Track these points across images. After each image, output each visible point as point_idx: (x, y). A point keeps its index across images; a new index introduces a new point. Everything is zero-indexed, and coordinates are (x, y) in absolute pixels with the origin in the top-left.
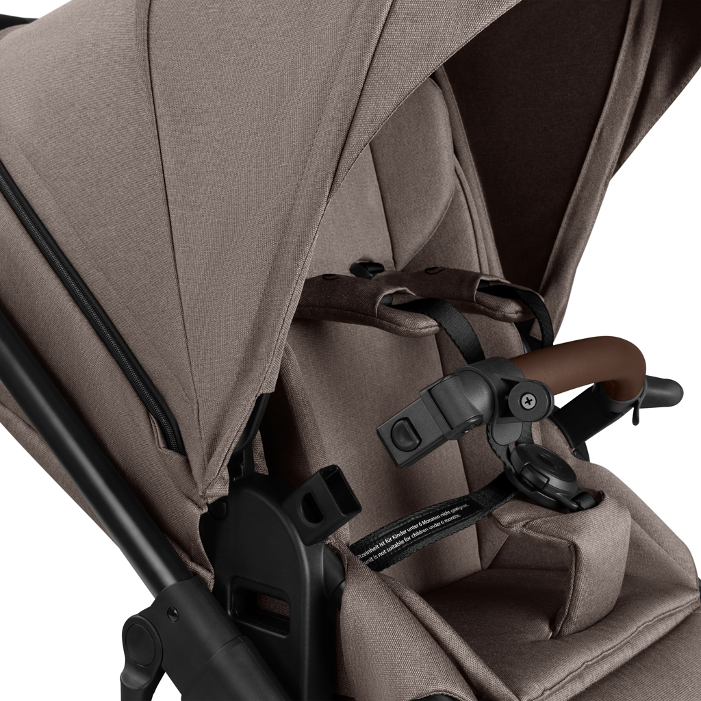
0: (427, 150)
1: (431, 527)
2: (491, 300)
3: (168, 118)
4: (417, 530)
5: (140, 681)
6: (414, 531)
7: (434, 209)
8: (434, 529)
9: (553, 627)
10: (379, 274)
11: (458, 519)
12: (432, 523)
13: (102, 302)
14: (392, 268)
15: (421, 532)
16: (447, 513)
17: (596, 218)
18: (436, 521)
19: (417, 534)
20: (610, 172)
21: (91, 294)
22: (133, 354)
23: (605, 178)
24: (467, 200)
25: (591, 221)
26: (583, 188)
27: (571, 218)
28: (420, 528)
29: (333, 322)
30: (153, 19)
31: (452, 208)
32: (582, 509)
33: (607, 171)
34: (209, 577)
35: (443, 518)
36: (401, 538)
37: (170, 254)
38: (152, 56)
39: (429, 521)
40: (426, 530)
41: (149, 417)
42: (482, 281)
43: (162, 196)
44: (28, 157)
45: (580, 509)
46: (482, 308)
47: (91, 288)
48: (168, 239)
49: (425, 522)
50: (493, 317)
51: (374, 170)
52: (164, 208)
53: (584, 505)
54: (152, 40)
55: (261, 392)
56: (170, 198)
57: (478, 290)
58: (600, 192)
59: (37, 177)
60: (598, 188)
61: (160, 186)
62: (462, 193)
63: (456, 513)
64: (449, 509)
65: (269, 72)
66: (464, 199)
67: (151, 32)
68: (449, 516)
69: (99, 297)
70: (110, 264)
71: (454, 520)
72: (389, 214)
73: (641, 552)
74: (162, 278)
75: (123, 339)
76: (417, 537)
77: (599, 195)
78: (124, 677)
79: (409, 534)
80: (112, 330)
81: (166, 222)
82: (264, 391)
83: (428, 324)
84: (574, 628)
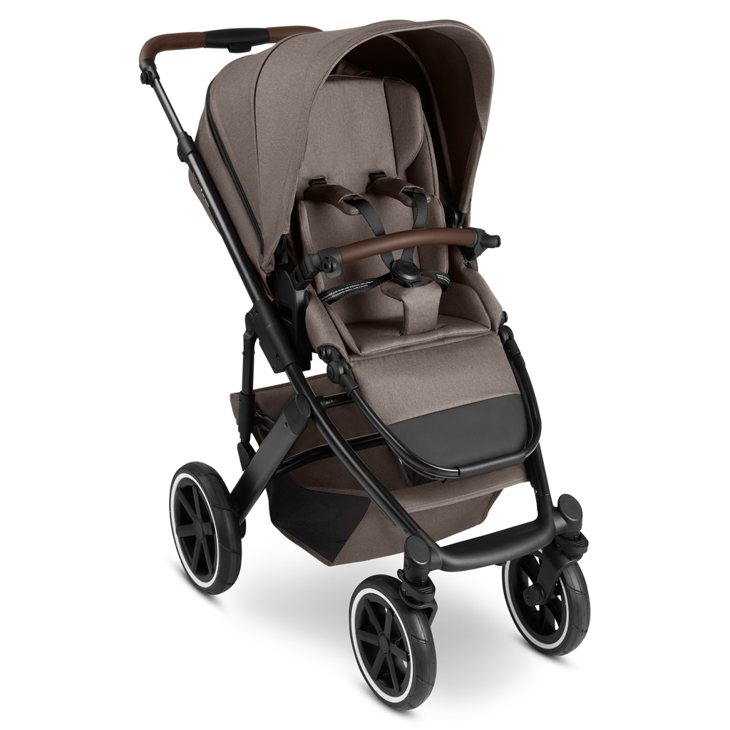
0: (410, 121)
2: (404, 197)
3: (259, 128)
4: (348, 289)
8: (356, 289)
9: (400, 332)
12: (355, 287)
14: (394, 174)
15: (350, 290)
18: (358, 286)
28: (350, 288)
31: (422, 149)
32: (413, 287)
34: (272, 300)
35: (361, 286)
36: (341, 291)
37: (258, 179)
38: (256, 103)
40: (352, 289)
42: (405, 188)
46: (401, 200)
48: (258, 173)
49: (352, 286)
50: (405, 204)
51: (390, 128)
52: (257, 161)
53: (414, 285)
55: (282, 233)
56: (259, 158)
57: (403, 192)
61: (256, 153)
62: (427, 141)
63: (367, 284)
68: (363, 285)
70: (246, 178)
71: (365, 287)
72: (396, 149)
76: (347, 291)
78: (245, 335)
79: (345, 290)
81: (258, 167)
82: (284, 233)
83: (355, 211)
84: (408, 332)
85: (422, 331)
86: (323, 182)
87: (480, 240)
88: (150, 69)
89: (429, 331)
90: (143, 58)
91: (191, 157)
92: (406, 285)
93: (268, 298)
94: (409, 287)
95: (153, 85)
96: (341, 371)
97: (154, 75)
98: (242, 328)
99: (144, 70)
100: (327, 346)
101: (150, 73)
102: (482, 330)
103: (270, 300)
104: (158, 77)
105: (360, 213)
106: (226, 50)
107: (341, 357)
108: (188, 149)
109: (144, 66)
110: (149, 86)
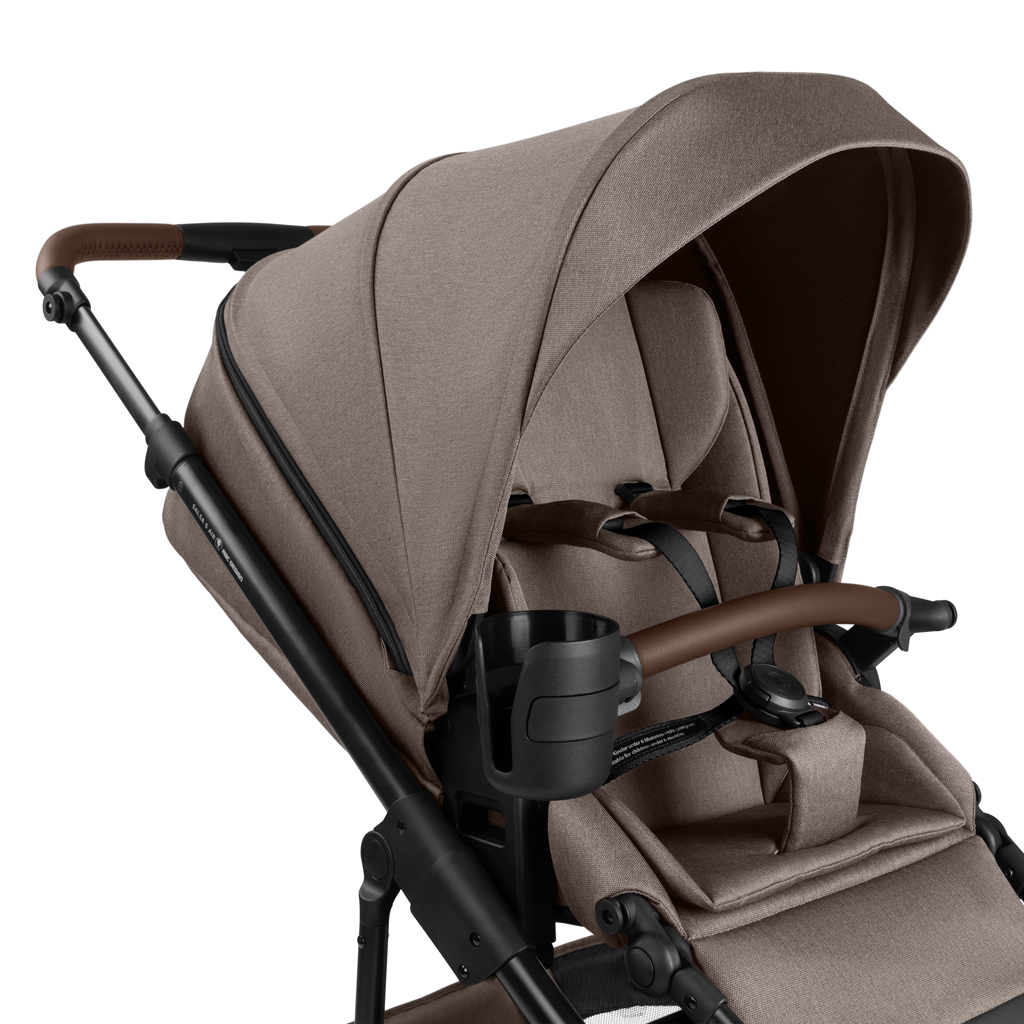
0: (698, 364)
1: (653, 744)
2: (736, 520)
3: (390, 357)
4: (638, 747)
5: (377, 893)
6: (635, 748)
7: (707, 425)
8: (656, 746)
9: (778, 846)
10: (642, 495)
11: (681, 737)
12: (654, 741)
13: (342, 530)
14: (666, 487)
15: (642, 748)
16: (672, 731)
17: (874, 431)
18: (659, 739)
19: (638, 750)
20: (884, 383)
21: (333, 523)
22: (369, 580)
23: (879, 388)
24: (742, 413)
25: (869, 434)
26: (859, 398)
27: (851, 431)
28: (642, 745)
29: (567, 546)
30: (379, 262)
31: (728, 425)
32: (805, 726)
33: (881, 381)
34: (436, 791)
35: (666, 736)
36: (622, 754)
37: (394, 485)
38: (377, 299)
39: (652, 738)
40: (647, 747)
41: (379, 640)
42: (730, 501)
43: (386, 430)
44: (277, 391)
45: (803, 726)
46: (727, 528)
47: (333, 517)
48: (391, 470)
49: (647, 740)
50: (739, 536)
51: (647, 386)
52: (388, 440)
53: (806, 722)
54: (377, 283)
55: (472, 612)
56: (393, 432)
57: (725, 510)
58: (876, 403)
59: (285, 410)
60: (873, 400)
61: (384, 420)
62: (738, 407)
63: (681, 731)
64: (675, 728)
65: (472, 316)
66: (740, 414)
67: (376, 275)
68: (673, 734)
69: (339, 525)
70: (348, 494)
71: (677, 738)
72: (664, 431)
73: (913, 780)
74: (388, 507)
75: (361, 566)
76: (637, 753)
77: (875, 407)
78: (362, 892)
79: (629, 751)
80: (352, 557)
81: (390, 454)
82: (476, 612)
83: (644, 548)
84: (798, 844)
85: (828, 838)
86: (527, 501)
87: (909, 615)
88: (65, 287)
89: (842, 837)
90: (46, 264)
91: (185, 472)
92: (785, 723)
93: (425, 789)
94: (794, 727)
95: (74, 324)
96: (672, 960)
97: (76, 299)
98: (353, 874)
99: (48, 292)
100: (623, 898)
101: (67, 295)
102: (952, 823)
103: (431, 794)
104: (86, 304)
105: (659, 552)
106: (227, 266)
107: (664, 921)
108: (173, 451)
109: (49, 282)
110: (64, 326)
